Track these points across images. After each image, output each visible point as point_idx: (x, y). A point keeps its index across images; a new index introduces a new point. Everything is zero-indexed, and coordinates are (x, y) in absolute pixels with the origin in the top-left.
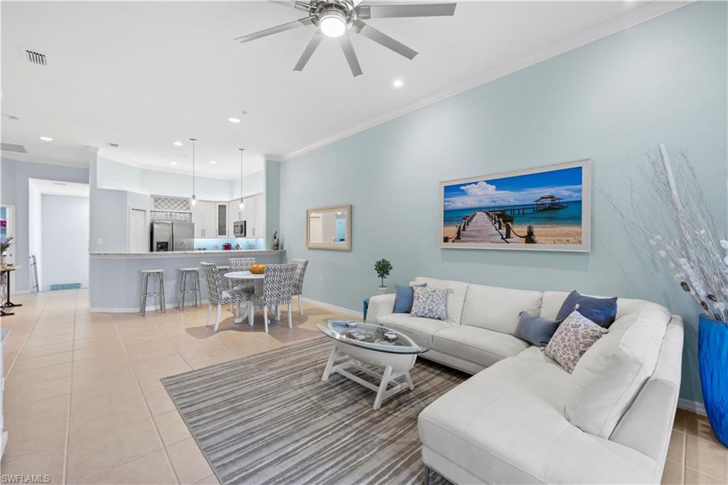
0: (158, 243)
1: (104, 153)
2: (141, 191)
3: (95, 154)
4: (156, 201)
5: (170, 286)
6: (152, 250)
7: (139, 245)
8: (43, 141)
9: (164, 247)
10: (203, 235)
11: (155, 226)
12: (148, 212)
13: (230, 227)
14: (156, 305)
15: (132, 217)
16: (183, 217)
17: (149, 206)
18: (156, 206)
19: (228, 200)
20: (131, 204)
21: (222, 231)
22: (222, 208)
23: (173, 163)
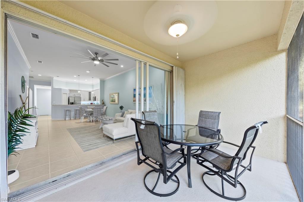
0: (71, 103)
1: (55, 78)
2: (66, 88)
3: (53, 79)
4: (70, 91)
5: (73, 113)
6: (69, 104)
7: (65, 103)
8: (39, 76)
9: (72, 103)
10: (84, 100)
11: (70, 98)
12: (68, 94)
13: (92, 98)
14: (69, 118)
15: (63, 96)
16: (78, 95)
17: (68, 92)
18: (70, 92)
19: (91, 90)
20: (63, 92)
21: (90, 99)
22: (90, 93)
23: (75, 81)
